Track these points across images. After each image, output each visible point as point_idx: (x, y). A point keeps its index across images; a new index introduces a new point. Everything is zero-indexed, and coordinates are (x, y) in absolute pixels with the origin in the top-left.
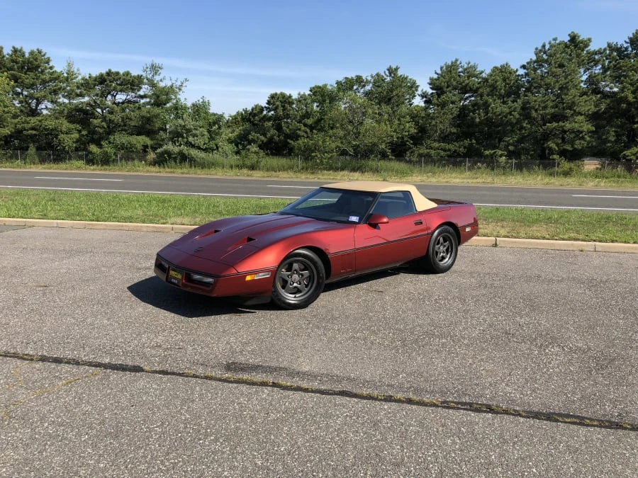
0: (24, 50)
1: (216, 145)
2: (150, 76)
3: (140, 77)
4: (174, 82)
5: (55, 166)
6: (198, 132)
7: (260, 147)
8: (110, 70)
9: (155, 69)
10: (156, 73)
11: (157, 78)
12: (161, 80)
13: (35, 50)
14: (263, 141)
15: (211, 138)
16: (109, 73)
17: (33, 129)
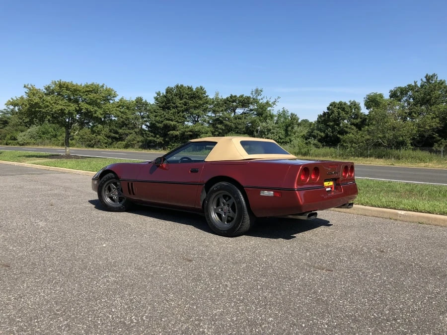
0: (193, 87)
1: (290, 139)
2: (255, 97)
3: (249, 98)
4: (268, 99)
5: (198, 153)
6: (275, 131)
7: (319, 141)
8: (231, 95)
9: (258, 92)
10: (259, 94)
11: (259, 97)
12: (262, 99)
13: (199, 87)
14: (321, 136)
15: (287, 135)
16: (231, 97)
17: (190, 131)
